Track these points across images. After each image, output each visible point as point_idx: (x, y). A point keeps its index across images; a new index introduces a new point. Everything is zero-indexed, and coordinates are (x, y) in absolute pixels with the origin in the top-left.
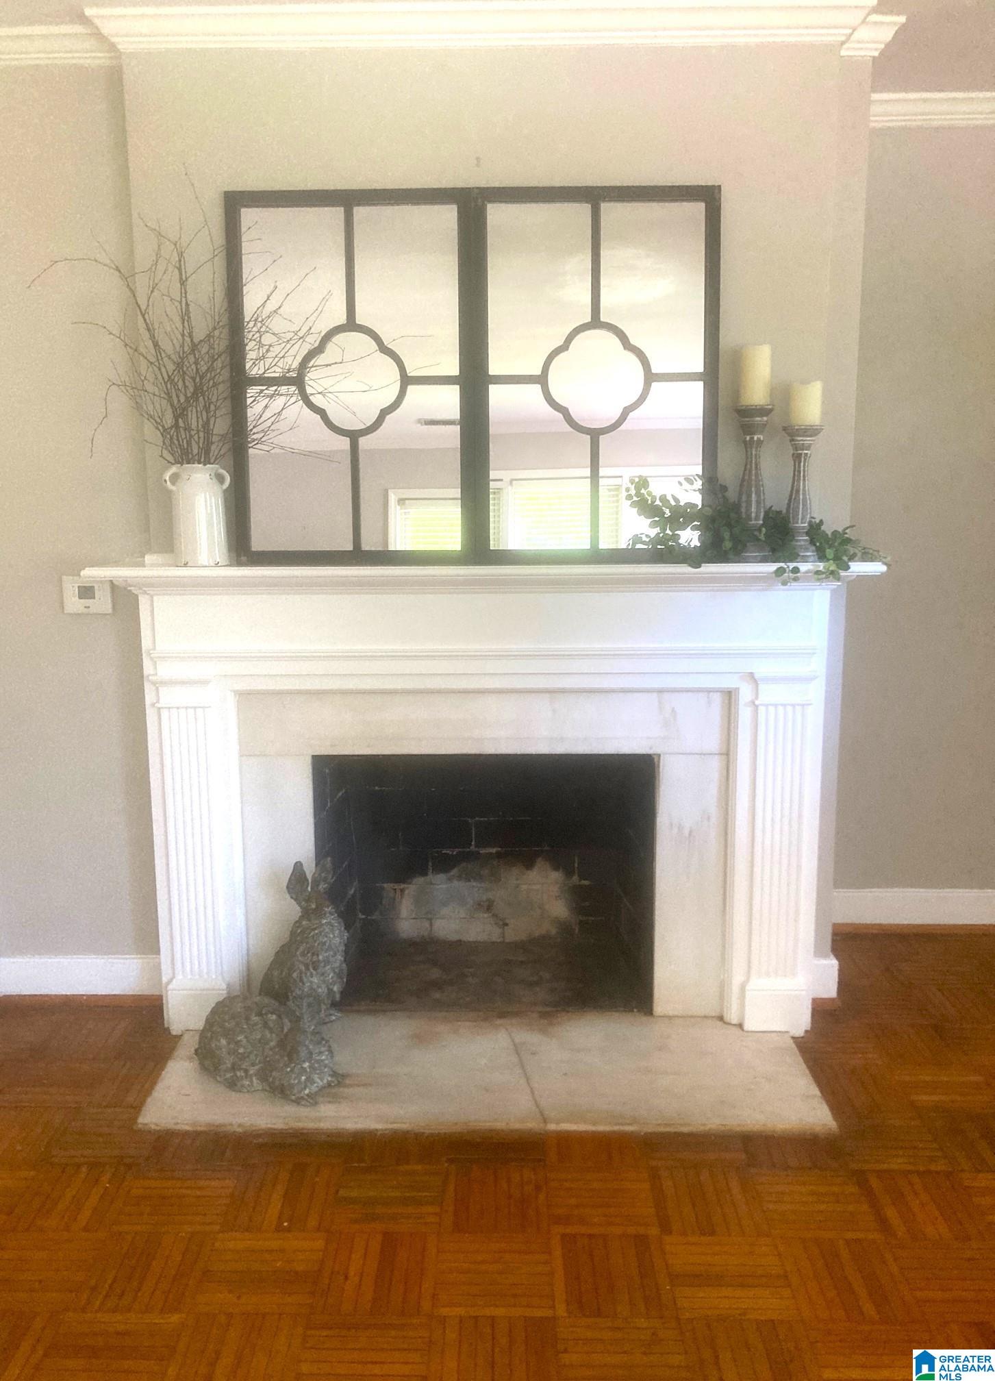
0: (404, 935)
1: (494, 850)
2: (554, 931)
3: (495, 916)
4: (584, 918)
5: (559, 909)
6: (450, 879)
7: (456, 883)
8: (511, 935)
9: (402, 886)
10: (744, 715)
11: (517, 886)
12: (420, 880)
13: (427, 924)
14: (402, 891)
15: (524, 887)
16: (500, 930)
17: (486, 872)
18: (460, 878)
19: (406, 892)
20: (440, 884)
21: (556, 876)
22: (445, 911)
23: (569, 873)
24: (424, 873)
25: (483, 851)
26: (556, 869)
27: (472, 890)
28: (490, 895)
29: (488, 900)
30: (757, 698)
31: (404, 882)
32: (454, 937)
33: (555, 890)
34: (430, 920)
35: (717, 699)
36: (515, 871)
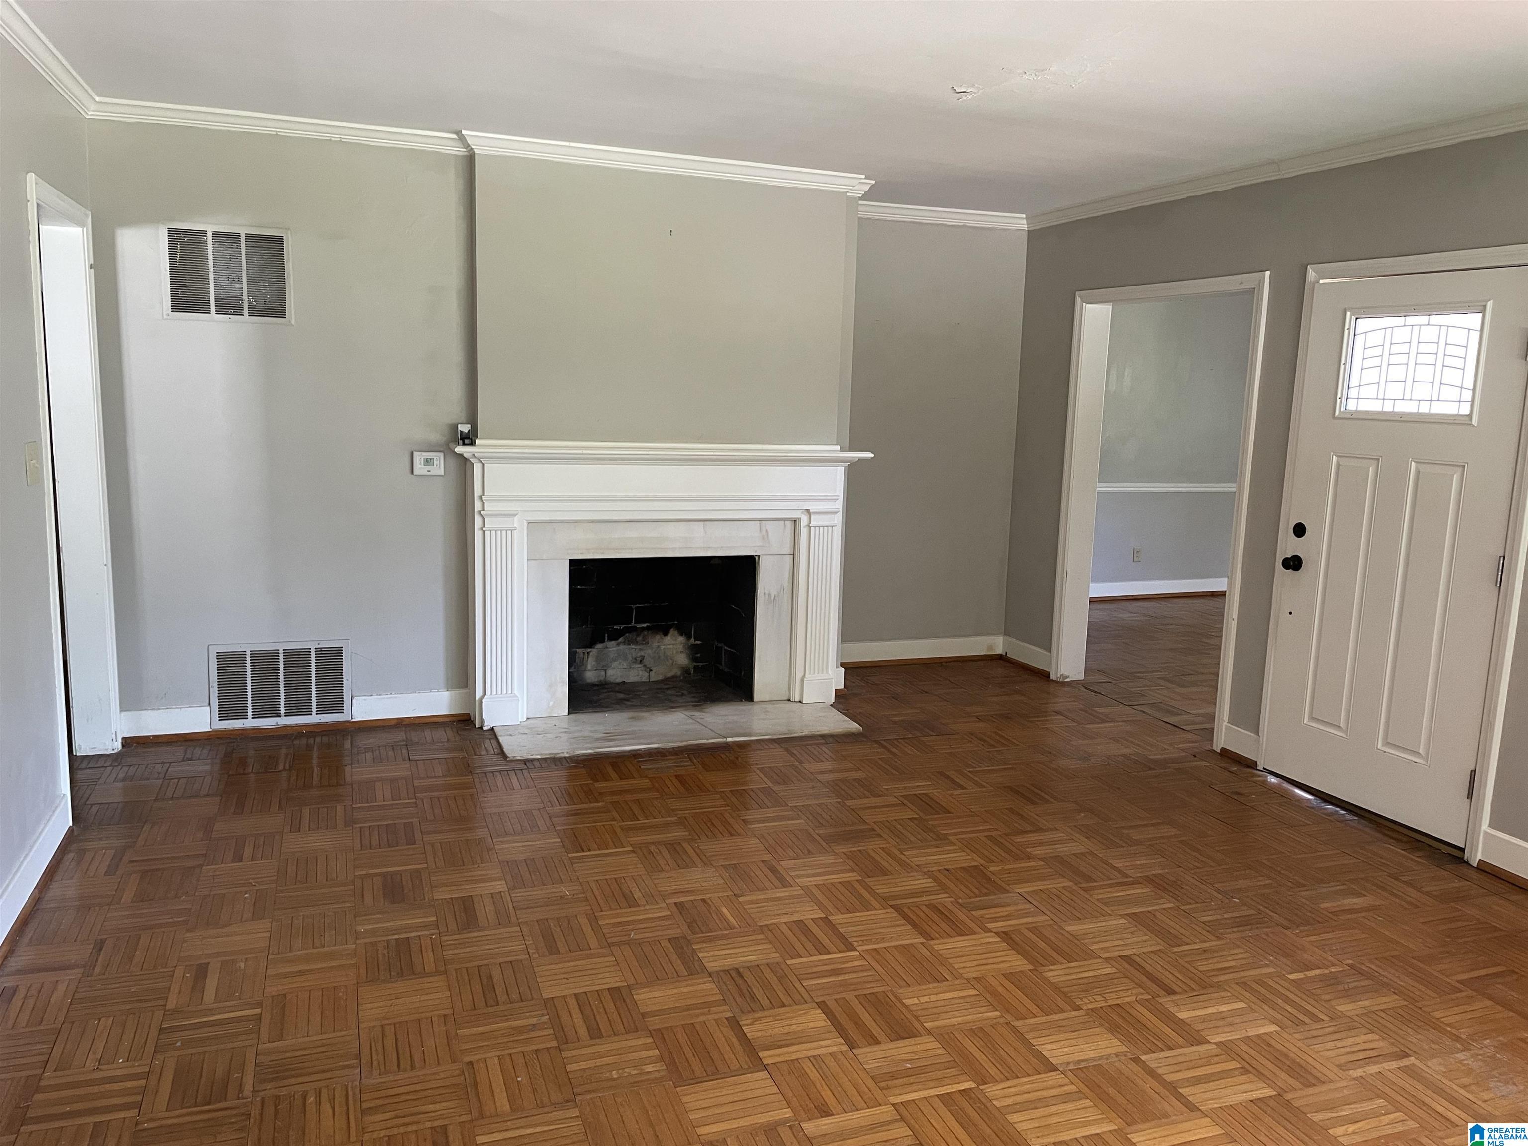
0: (589, 681)
1: (645, 625)
2: (679, 673)
3: (645, 666)
4: (695, 664)
5: (683, 659)
6: (618, 644)
7: (622, 647)
8: (654, 677)
9: (589, 650)
10: (804, 532)
11: (659, 646)
12: (599, 646)
13: (603, 673)
14: (588, 653)
15: (663, 647)
16: (647, 675)
17: (640, 638)
18: (624, 643)
19: (591, 653)
20: (612, 647)
21: (681, 639)
22: (615, 664)
23: (689, 637)
24: (602, 641)
25: (638, 626)
26: (682, 635)
27: (632, 650)
28: (642, 653)
29: (641, 656)
30: (810, 523)
31: (591, 647)
32: (619, 680)
33: (681, 648)
34: (605, 671)
35: (789, 524)
36: (658, 637)
